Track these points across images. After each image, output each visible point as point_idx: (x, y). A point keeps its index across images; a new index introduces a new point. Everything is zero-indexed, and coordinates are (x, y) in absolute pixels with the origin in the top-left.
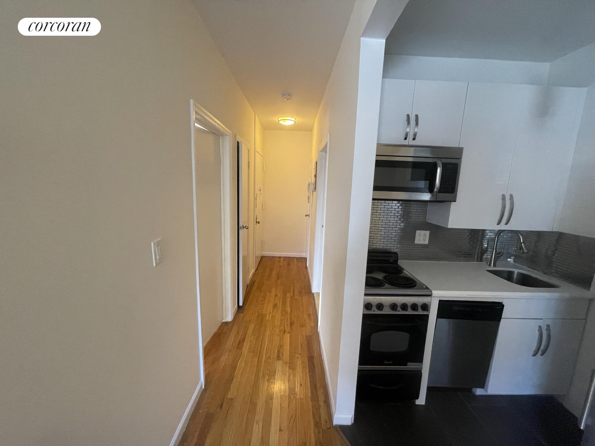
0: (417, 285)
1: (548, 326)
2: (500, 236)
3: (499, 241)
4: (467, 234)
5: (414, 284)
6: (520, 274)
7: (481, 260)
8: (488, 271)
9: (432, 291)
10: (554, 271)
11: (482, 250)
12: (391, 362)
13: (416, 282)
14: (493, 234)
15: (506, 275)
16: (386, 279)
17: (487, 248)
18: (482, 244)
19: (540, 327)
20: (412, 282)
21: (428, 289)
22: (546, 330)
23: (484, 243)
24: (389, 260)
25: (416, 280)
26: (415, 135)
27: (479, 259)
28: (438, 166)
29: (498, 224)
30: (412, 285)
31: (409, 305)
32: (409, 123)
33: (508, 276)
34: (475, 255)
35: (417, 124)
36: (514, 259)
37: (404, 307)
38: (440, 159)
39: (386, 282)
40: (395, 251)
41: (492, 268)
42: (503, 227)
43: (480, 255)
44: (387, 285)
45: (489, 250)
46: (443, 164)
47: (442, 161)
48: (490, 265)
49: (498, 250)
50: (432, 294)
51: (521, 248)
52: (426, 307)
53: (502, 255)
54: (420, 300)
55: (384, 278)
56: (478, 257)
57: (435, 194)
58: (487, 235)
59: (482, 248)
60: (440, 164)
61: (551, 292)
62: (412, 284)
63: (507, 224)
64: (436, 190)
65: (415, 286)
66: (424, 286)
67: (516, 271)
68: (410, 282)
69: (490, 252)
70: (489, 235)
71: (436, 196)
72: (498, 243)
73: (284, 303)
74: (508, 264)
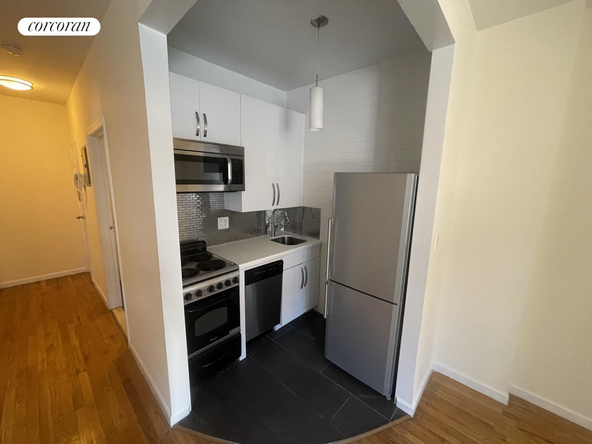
0: (226, 265)
1: (305, 266)
2: (275, 214)
3: (275, 217)
4: (255, 215)
5: (224, 264)
6: (289, 238)
7: (266, 234)
8: (272, 240)
9: (239, 265)
10: (304, 232)
11: (266, 226)
12: (216, 338)
13: (225, 262)
14: (271, 213)
15: (281, 241)
16: (199, 267)
17: (269, 223)
18: (265, 221)
19: (302, 269)
20: (222, 263)
21: (236, 264)
22: (305, 269)
23: (267, 221)
24: (197, 250)
25: (225, 261)
26: (205, 132)
27: (265, 233)
28: (228, 161)
29: (273, 205)
30: (222, 266)
31: (223, 283)
32: (198, 120)
33: (282, 241)
34: (262, 230)
35: (206, 122)
36: (284, 229)
37: (220, 285)
38: (229, 156)
39: (199, 269)
40: (202, 239)
41: (273, 238)
42: (276, 207)
43: (265, 230)
44: (201, 272)
45: (270, 225)
46: (231, 159)
47: (231, 158)
48: (272, 236)
49: (275, 224)
50: (239, 268)
51: (287, 220)
52: (236, 280)
53: (277, 227)
54: (231, 276)
55: (197, 267)
56: (264, 231)
57: (229, 185)
58: (267, 214)
59: (265, 224)
60: (229, 159)
61: (304, 245)
62: (222, 264)
63: (277, 204)
64: (229, 182)
65: (225, 265)
66: (233, 264)
67: (286, 236)
68: (220, 263)
69: (270, 227)
70: (269, 214)
71: (230, 187)
72: (275, 219)
73: (66, 338)
74: (282, 233)
